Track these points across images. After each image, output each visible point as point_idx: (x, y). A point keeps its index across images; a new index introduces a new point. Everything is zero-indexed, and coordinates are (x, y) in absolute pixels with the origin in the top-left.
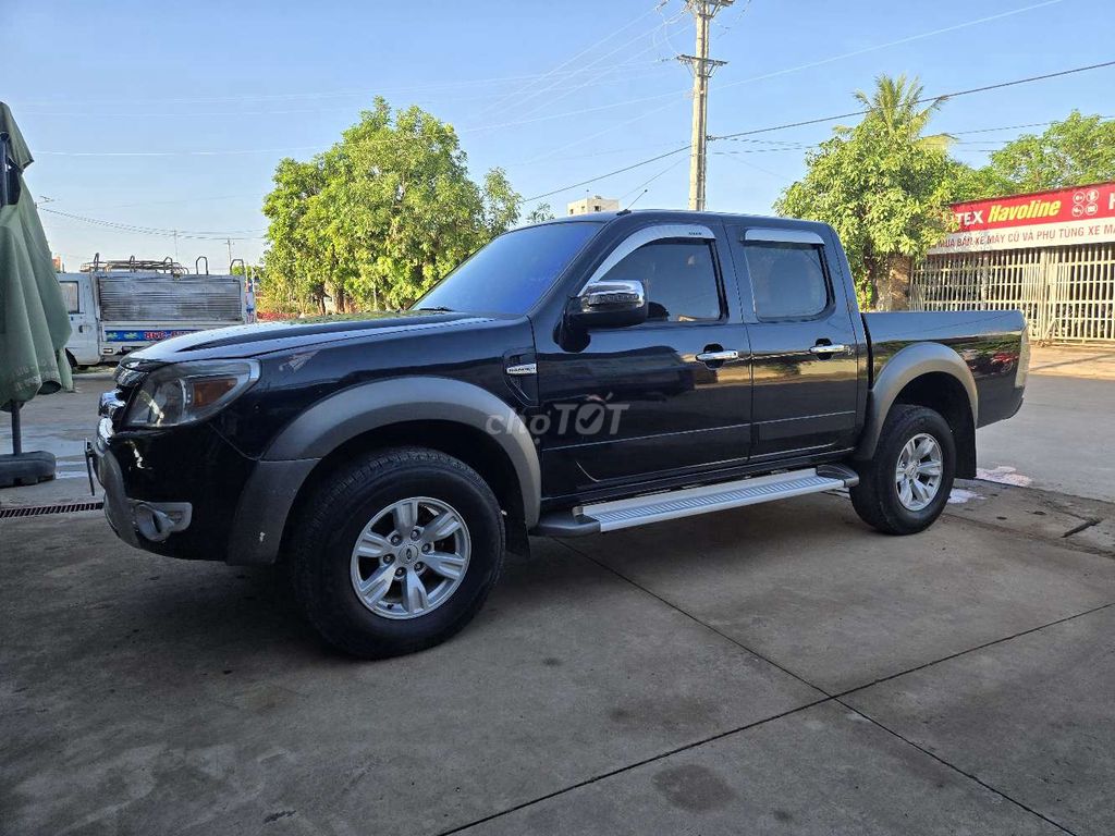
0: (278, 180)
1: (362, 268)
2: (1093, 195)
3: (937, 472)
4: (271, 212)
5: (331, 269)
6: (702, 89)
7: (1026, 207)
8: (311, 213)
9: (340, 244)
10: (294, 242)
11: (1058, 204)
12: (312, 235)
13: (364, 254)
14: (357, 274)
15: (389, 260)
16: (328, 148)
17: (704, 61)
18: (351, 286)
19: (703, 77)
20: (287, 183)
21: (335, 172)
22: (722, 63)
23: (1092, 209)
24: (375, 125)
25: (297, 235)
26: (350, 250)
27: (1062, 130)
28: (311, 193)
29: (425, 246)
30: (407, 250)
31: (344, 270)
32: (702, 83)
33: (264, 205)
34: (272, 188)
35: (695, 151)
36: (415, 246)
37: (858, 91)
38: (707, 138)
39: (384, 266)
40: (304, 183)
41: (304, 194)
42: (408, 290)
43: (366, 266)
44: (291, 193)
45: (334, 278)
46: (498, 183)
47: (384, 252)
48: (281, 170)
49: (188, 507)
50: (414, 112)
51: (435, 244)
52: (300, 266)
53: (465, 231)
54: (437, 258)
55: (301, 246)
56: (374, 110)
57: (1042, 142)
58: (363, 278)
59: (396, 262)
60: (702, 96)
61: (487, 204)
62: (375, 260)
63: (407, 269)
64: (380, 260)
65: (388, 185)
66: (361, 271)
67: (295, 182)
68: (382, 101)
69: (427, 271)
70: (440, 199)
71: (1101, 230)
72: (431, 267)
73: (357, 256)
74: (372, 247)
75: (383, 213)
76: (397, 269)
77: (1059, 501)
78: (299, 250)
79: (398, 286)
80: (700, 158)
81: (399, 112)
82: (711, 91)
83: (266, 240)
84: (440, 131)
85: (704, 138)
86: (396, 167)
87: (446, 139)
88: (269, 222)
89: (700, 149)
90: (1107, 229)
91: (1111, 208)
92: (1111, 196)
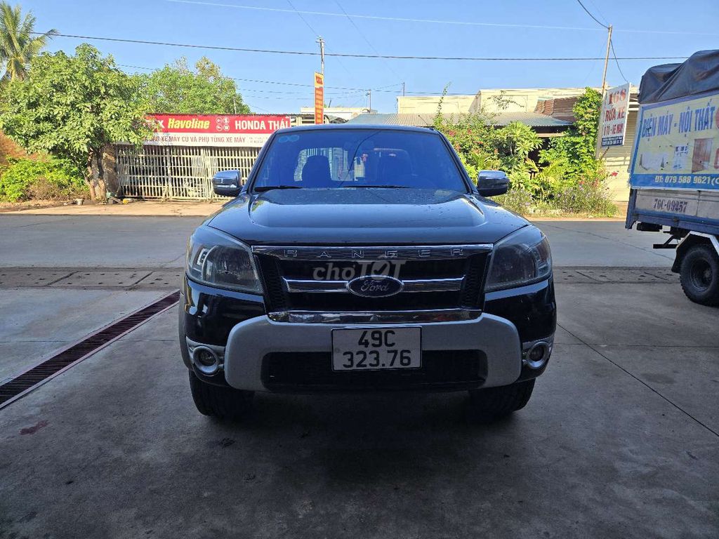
2: (226, 120)
7: (190, 122)
11: (208, 122)
23: (227, 128)
71: (233, 140)
90: (236, 140)
91: (237, 128)
92: (236, 122)
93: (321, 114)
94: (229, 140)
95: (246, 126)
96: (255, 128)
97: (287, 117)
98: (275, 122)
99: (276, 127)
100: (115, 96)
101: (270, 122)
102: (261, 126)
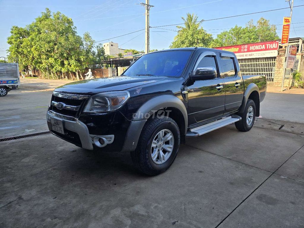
0: (12, 33)
1: (43, 61)
2: (246, 46)
3: (252, 115)
4: (10, 43)
5: (32, 61)
6: (148, 13)
7: (230, 49)
8: (24, 44)
9: (36, 54)
10: (19, 52)
11: (238, 49)
12: (26, 50)
13: (44, 57)
14: (41, 63)
15: (53, 59)
16: (31, 23)
17: (148, 5)
18: (39, 66)
19: (148, 10)
20: (15, 34)
21: (34, 31)
22: (153, 6)
23: (246, 50)
24: (47, 17)
25: (20, 50)
26: (39, 55)
27: (234, 30)
28: (23, 37)
29: (65, 55)
30: (59, 56)
31: (36, 61)
32: (148, 11)
33: (7, 41)
34: (10, 35)
35: (146, 31)
36: (62, 55)
37: (182, 17)
38: (150, 27)
39: (51, 60)
40: (22, 34)
41: (21, 37)
42: (59, 68)
43: (45, 60)
44: (17, 37)
45: (33, 64)
46: (87, 37)
47: (51, 56)
48: (12, 30)
49: (113, 136)
50: (58, 14)
51: (68, 54)
52: (21, 60)
53: (78, 51)
54: (69, 58)
55: (22, 53)
56: (46, 12)
57: (229, 33)
58: (44, 64)
59: (55, 59)
60: (148, 15)
61: (84, 43)
62: (48, 59)
63: (59, 62)
64: (50, 59)
65: (53, 36)
66: (43, 62)
67: (18, 33)
68: (48, 9)
69: (66, 62)
70: (70, 41)
71: (248, 55)
72: (67, 61)
73: (42, 57)
74: (47, 55)
75: (51, 44)
76: (56, 62)
77: (272, 121)
78: (20, 55)
79: (56, 67)
80: (148, 32)
81: (54, 13)
82: (150, 14)
83: (7, 52)
84: (68, 20)
85: (149, 27)
86: (55, 30)
87: (70, 22)
88: (10, 46)
89: (148, 30)
90: (250, 55)
91: (250, 50)
92: (251, 47)
93: (287, 38)
94: (246, 55)
95: (255, 48)
96: (260, 49)
97: (277, 42)
98: (270, 45)
99: (271, 47)
100: (200, 43)
101: (268, 45)
102: (263, 47)
